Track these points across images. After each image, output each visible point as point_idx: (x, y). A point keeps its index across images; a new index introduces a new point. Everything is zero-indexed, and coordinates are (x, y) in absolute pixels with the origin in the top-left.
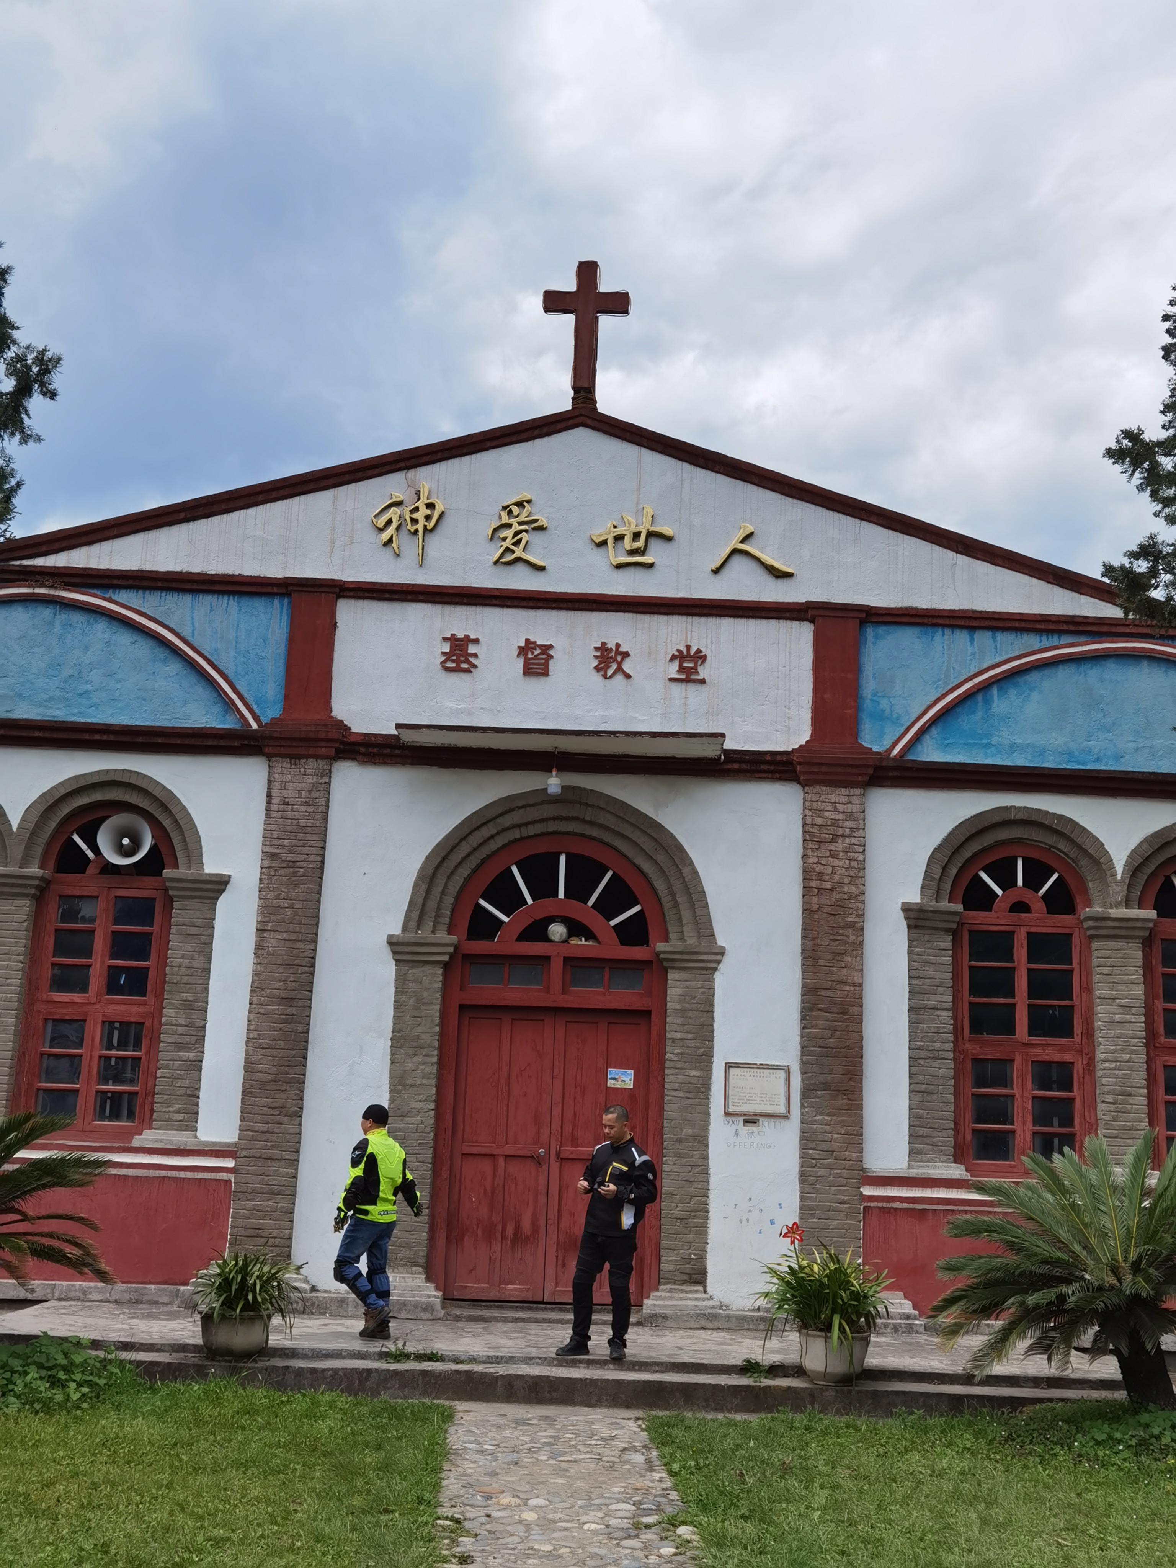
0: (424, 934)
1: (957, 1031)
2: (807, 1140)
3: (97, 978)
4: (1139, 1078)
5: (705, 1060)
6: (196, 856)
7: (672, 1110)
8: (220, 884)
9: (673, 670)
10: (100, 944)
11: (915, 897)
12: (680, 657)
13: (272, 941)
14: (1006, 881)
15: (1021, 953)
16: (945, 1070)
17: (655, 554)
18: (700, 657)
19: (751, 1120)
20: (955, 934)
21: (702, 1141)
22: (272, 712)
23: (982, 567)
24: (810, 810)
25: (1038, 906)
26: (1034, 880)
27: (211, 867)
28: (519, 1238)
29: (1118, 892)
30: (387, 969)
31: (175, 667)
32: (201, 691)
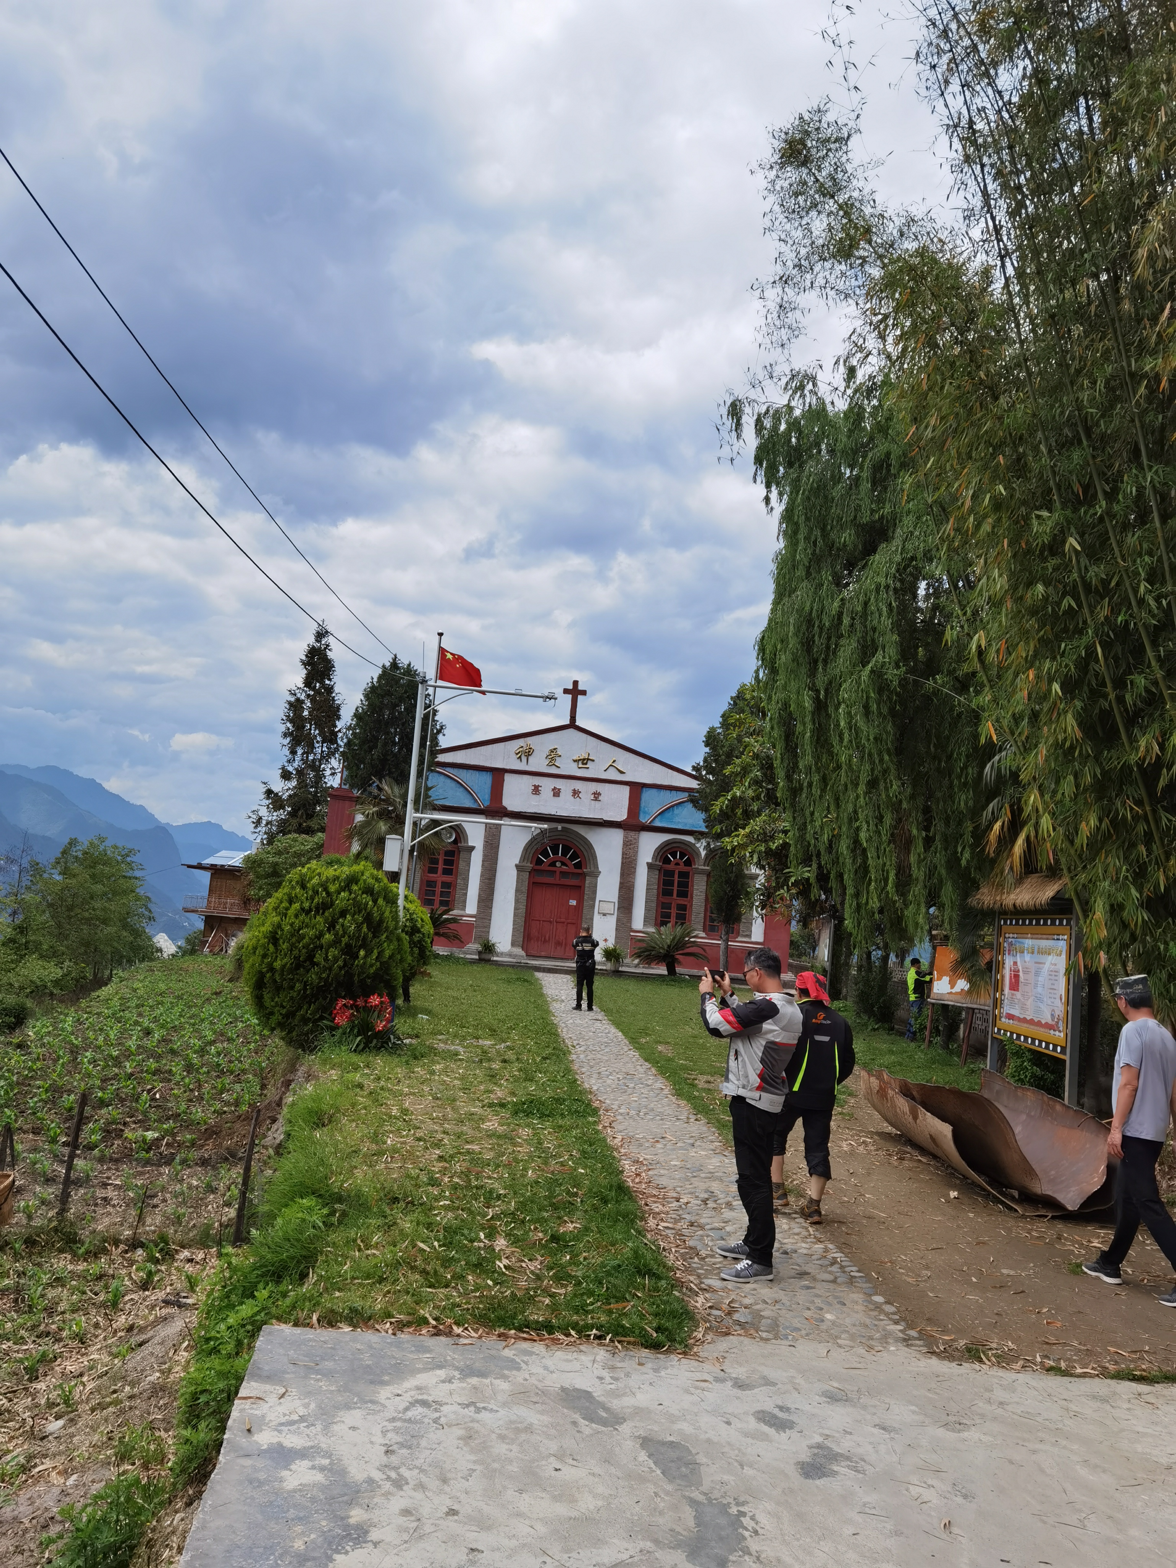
0: (524, 864)
1: (658, 895)
2: (618, 920)
3: (440, 871)
4: (703, 909)
5: (594, 899)
6: (466, 840)
7: (585, 911)
8: (473, 848)
9: (592, 797)
10: (441, 862)
11: (650, 861)
12: (594, 794)
13: (486, 864)
14: (675, 857)
15: (676, 876)
16: (654, 905)
17: (590, 764)
18: (599, 794)
19: (604, 915)
20: (660, 871)
21: (592, 919)
22: (487, 803)
23: (675, 773)
24: (625, 837)
25: (682, 864)
26: (681, 858)
27: (470, 844)
28: (545, 941)
29: (702, 862)
30: (515, 872)
31: (462, 789)
32: (468, 796)
